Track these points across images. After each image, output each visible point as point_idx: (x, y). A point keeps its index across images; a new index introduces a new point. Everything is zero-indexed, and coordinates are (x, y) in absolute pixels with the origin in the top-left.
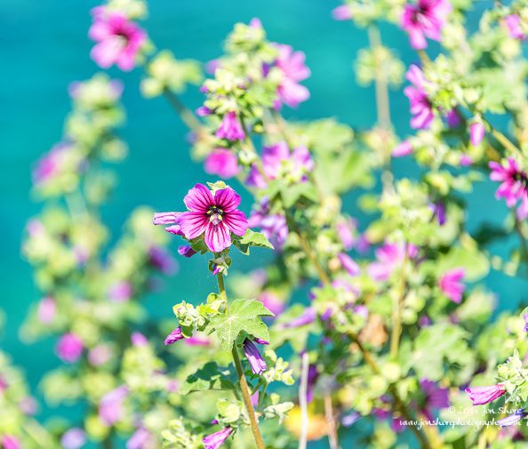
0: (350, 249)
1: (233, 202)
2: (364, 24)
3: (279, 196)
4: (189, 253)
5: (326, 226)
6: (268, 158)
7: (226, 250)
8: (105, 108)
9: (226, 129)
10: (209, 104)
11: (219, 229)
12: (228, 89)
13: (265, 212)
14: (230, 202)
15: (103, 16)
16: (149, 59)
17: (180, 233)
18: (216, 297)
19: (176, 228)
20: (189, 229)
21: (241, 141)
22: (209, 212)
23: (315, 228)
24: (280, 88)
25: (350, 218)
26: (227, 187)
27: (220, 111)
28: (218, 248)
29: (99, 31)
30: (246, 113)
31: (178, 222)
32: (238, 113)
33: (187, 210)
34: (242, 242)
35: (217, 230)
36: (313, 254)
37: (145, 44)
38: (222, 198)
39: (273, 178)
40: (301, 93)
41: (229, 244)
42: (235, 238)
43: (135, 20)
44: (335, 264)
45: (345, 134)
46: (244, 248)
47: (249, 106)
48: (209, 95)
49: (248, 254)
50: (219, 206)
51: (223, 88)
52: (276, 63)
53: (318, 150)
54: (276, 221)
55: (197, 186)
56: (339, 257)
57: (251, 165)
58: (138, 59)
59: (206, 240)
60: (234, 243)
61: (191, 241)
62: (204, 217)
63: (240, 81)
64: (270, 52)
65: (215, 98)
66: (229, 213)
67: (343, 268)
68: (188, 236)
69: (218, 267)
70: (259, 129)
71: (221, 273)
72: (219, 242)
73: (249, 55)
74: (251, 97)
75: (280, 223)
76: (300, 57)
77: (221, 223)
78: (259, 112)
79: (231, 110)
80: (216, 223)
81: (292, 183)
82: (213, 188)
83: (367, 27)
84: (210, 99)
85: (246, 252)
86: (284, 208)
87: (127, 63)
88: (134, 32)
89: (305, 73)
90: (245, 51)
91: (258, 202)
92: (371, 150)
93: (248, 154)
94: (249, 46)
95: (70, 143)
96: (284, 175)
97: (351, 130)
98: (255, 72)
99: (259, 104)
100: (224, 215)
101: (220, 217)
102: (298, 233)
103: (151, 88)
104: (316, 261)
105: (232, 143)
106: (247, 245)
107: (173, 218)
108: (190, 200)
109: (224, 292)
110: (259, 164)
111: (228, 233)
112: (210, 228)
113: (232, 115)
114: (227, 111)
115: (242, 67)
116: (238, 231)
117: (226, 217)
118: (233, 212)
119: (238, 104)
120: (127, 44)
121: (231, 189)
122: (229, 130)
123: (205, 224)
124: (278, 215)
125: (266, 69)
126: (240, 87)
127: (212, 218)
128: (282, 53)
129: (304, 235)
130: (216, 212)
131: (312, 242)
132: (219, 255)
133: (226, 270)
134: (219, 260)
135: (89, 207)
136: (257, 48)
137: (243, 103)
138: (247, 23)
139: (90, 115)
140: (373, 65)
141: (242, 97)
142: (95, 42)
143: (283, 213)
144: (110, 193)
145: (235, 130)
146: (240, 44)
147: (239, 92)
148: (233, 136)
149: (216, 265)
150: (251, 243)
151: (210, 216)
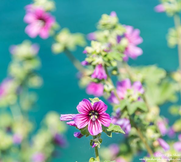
0: (164, 135)
1: (103, 109)
2: (172, 14)
3: (126, 108)
4: (80, 136)
5: (152, 124)
6: (120, 88)
7: (99, 134)
8: (29, 59)
9: (97, 74)
10: (88, 60)
11: (96, 123)
12: (98, 51)
13: (118, 117)
14: (101, 109)
15: (31, 10)
16: (57, 32)
17: (75, 125)
18: (94, 160)
19: (73, 122)
20: (80, 123)
21: (105, 79)
22: (90, 114)
23: (145, 125)
24: (126, 49)
25: (164, 118)
26: (100, 100)
27: (94, 63)
28: (95, 133)
29: (30, 18)
30: (108, 64)
31: (74, 119)
32: (103, 65)
33: (79, 113)
34: (108, 130)
35: (95, 124)
36: (144, 140)
37: (54, 25)
38: (97, 107)
39: (122, 98)
40: (138, 52)
41: (101, 131)
42: (104, 128)
43: (49, 11)
44: (156, 143)
45: (162, 74)
46: (109, 133)
47: (109, 61)
48: (88, 55)
49: (111, 136)
50: (96, 111)
51: (95, 51)
52: (124, 36)
53: (147, 82)
54: (124, 121)
55: (84, 100)
56: (158, 141)
57: (110, 92)
58: (51, 32)
59: (89, 129)
60: (104, 131)
61: (81, 129)
62: (88, 117)
63: (104, 47)
64: (121, 30)
65: (91, 57)
66: (101, 115)
67: (160, 145)
68: (79, 127)
69: (95, 144)
70: (115, 73)
71: (97, 147)
72: (96, 130)
73: (110, 31)
74: (111, 56)
75: (127, 122)
76: (137, 32)
77: (97, 120)
78: (114, 64)
79: (100, 63)
80: (94, 120)
81: (133, 101)
82: (93, 101)
83: (174, 16)
84: (88, 57)
85: (110, 135)
86: (128, 115)
87: (45, 34)
88: (48, 18)
89: (140, 41)
90: (108, 29)
91: (115, 111)
92: (176, 82)
93: (109, 86)
94: (110, 26)
95: (11, 78)
96: (129, 97)
97: (165, 71)
98: (113, 40)
99: (115, 60)
100: (99, 116)
101: (96, 117)
102: (137, 128)
103: (57, 48)
104: (146, 143)
105: (100, 81)
106: (111, 132)
107: (71, 117)
108: (80, 108)
109: (98, 157)
110: (115, 92)
111: (100, 125)
112: (91, 122)
113: (100, 66)
114: (98, 64)
115: (106, 38)
116: (106, 124)
117: (100, 117)
118: (103, 114)
119: (103, 60)
120: (44, 25)
121: (102, 102)
122: (98, 74)
123: (88, 120)
124: (125, 118)
125: (119, 38)
126: (104, 51)
127: (92, 117)
128: (128, 30)
129: (139, 129)
130: (94, 114)
131: (144, 133)
132: (95, 137)
133: (99, 145)
134: (96, 140)
135: (23, 112)
136: (114, 27)
137: (106, 59)
138: (109, 14)
139: (21, 63)
140: (177, 36)
141: (105, 56)
142: (27, 24)
143: (128, 117)
144: (33, 105)
145: (102, 74)
146: (105, 25)
147: (104, 53)
148: (101, 77)
149: (94, 142)
150: (113, 131)
151: (91, 116)
